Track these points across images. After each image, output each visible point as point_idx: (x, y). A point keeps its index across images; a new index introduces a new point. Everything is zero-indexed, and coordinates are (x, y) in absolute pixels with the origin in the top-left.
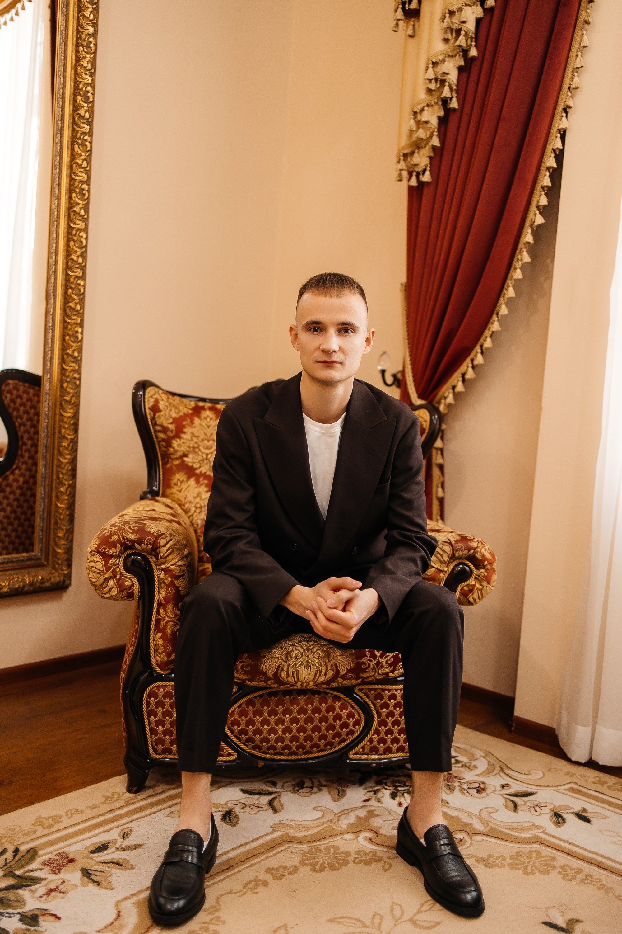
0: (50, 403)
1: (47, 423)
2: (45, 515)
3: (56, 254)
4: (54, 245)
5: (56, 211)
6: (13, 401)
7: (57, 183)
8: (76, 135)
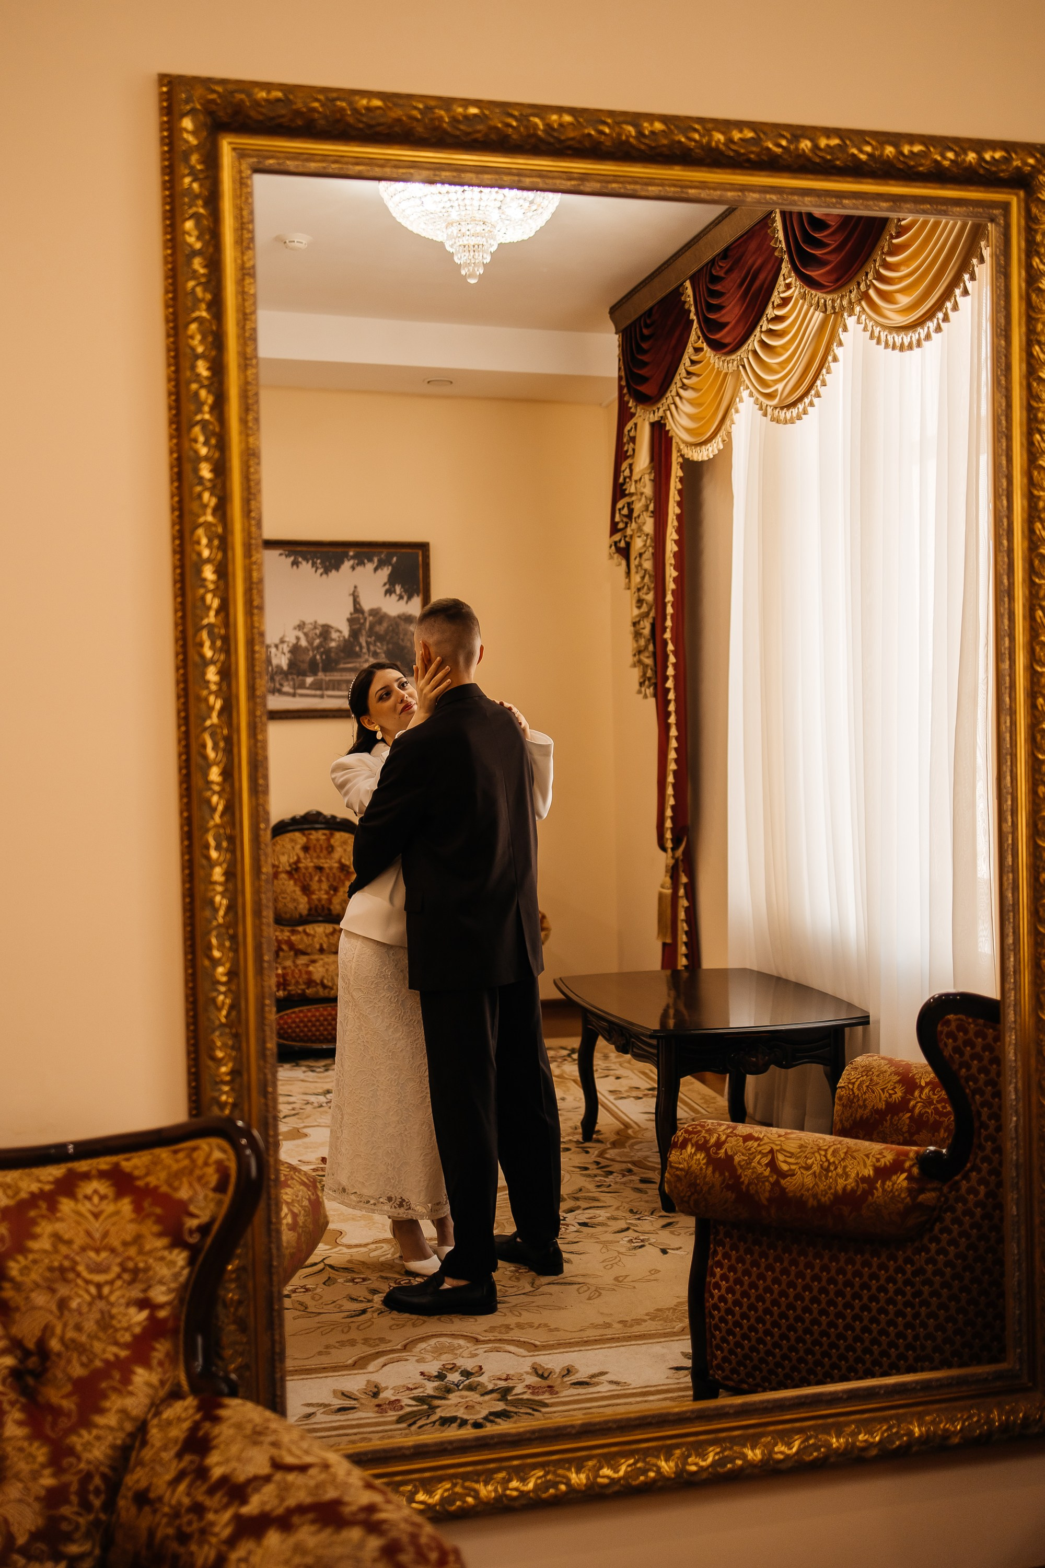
0: (1020, 1085)
1: (1017, 1121)
2: (1024, 1293)
3: (1014, 812)
4: (1009, 797)
5: (1008, 735)
6: (957, 1050)
7: (1007, 685)
8: (1037, 593)
